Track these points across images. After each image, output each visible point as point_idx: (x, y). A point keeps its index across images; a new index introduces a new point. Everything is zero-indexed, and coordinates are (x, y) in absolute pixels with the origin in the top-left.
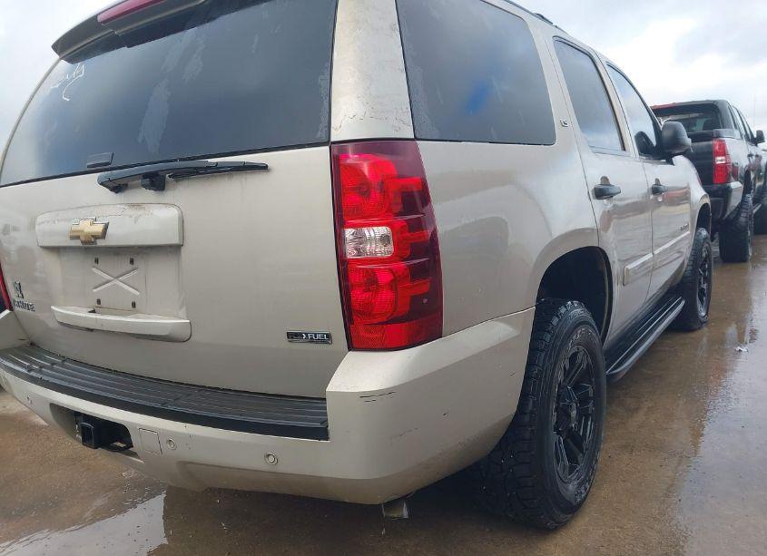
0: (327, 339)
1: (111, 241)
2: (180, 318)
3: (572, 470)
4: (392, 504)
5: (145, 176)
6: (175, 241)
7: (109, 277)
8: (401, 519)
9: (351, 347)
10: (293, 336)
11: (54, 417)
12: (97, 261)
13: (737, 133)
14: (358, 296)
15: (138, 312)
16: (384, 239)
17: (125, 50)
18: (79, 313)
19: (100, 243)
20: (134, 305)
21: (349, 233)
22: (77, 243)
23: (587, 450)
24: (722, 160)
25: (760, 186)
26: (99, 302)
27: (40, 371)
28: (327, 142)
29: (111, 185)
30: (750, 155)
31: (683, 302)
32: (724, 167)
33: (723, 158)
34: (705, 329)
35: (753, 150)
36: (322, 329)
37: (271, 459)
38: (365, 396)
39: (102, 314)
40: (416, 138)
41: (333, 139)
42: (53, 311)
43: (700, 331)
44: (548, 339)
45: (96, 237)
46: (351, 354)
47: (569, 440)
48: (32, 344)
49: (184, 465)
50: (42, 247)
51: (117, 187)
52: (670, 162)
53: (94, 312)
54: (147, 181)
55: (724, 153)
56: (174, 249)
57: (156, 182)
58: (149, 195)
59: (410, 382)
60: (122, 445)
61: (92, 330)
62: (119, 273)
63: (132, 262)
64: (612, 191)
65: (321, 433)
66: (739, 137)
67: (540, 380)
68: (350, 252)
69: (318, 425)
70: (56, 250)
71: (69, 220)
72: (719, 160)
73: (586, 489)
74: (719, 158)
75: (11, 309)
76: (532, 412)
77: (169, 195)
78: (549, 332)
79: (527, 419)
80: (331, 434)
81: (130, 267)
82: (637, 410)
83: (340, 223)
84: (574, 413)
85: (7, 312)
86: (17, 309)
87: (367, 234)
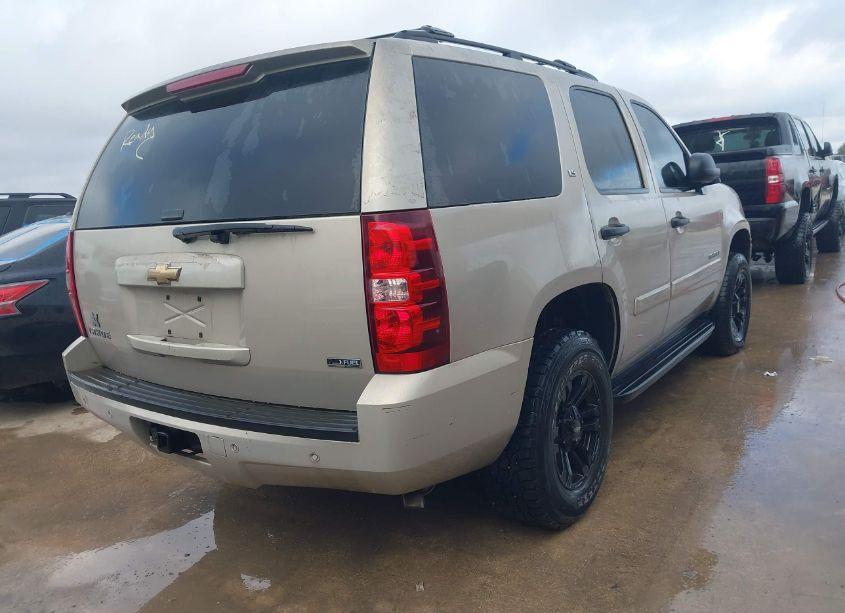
0: (358, 365)
1: (183, 283)
2: (241, 347)
3: (575, 479)
4: (410, 496)
5: (214, 233)
6: (238, 284)
7: (179, 312)
8: (417, 509)
9: (377, 371)
10: (331, 362)
11: (134, 429)
12: (168, 298)
13: (796, 148)
14: (384, 331)
15: (204, 341)
16: (402, 286)
17: (188, 113)
18: (152, 341)
19: (174, 284)
20: (201, 335)
21: (375, 283)
22: (154, 284)
23: (592, 462)
24: (774, 179)
25: (827, 202)
26: (170, 332)
27: (118, 390)
28: (358, 212)
29: (184, 237)
30: (812, 171)
31: (713, 328)
32: (777, 186)
33: (776, 177)
34: (742, 353)
35: (817, 164)
36: (353, 357)
37: (314, 457)
38: (387, 408)
39: (173, 342)
40: (429, 207)
41: (363, 211)
42: (129, 339)
43: (736, 356)
44: (549, 365)
45: (171, 279)
46: (377, 377)
47: (574, 453)
48: (104, 367)
49: (244, 463)
50: (121, 285)
51: (188, 238)
52: (699, 192)
53: (165, 340)
54: (215, 237)
55: (777, 171)
56: (236, 292)
57: (222, 237)
58: (216, 247)
59: (423, 398)
60: (189, 451)
61: (163, 356)
62: (187, 309)
63: (199, 300)
64: (622, 229)
65: (353, 437)
66: (800, 152)
67: (541, 398)
68: (377, 297)
69: (351, 430)
70: (133, 288)
71: (147, 264)
72: (772, 179)
73: (588, 497)
74: (773, 177)
75: (86, 336)
76: (533, 426)
77: (231, 248)
78: (551, 358)
79: (528, 432)
80: (360, 438)
81: (198, 303)
82: (656, 430)
83: (368, 275)
84: (578, 429)
85: (81, 339)
86: (91, 335)
87: (390, 283)
